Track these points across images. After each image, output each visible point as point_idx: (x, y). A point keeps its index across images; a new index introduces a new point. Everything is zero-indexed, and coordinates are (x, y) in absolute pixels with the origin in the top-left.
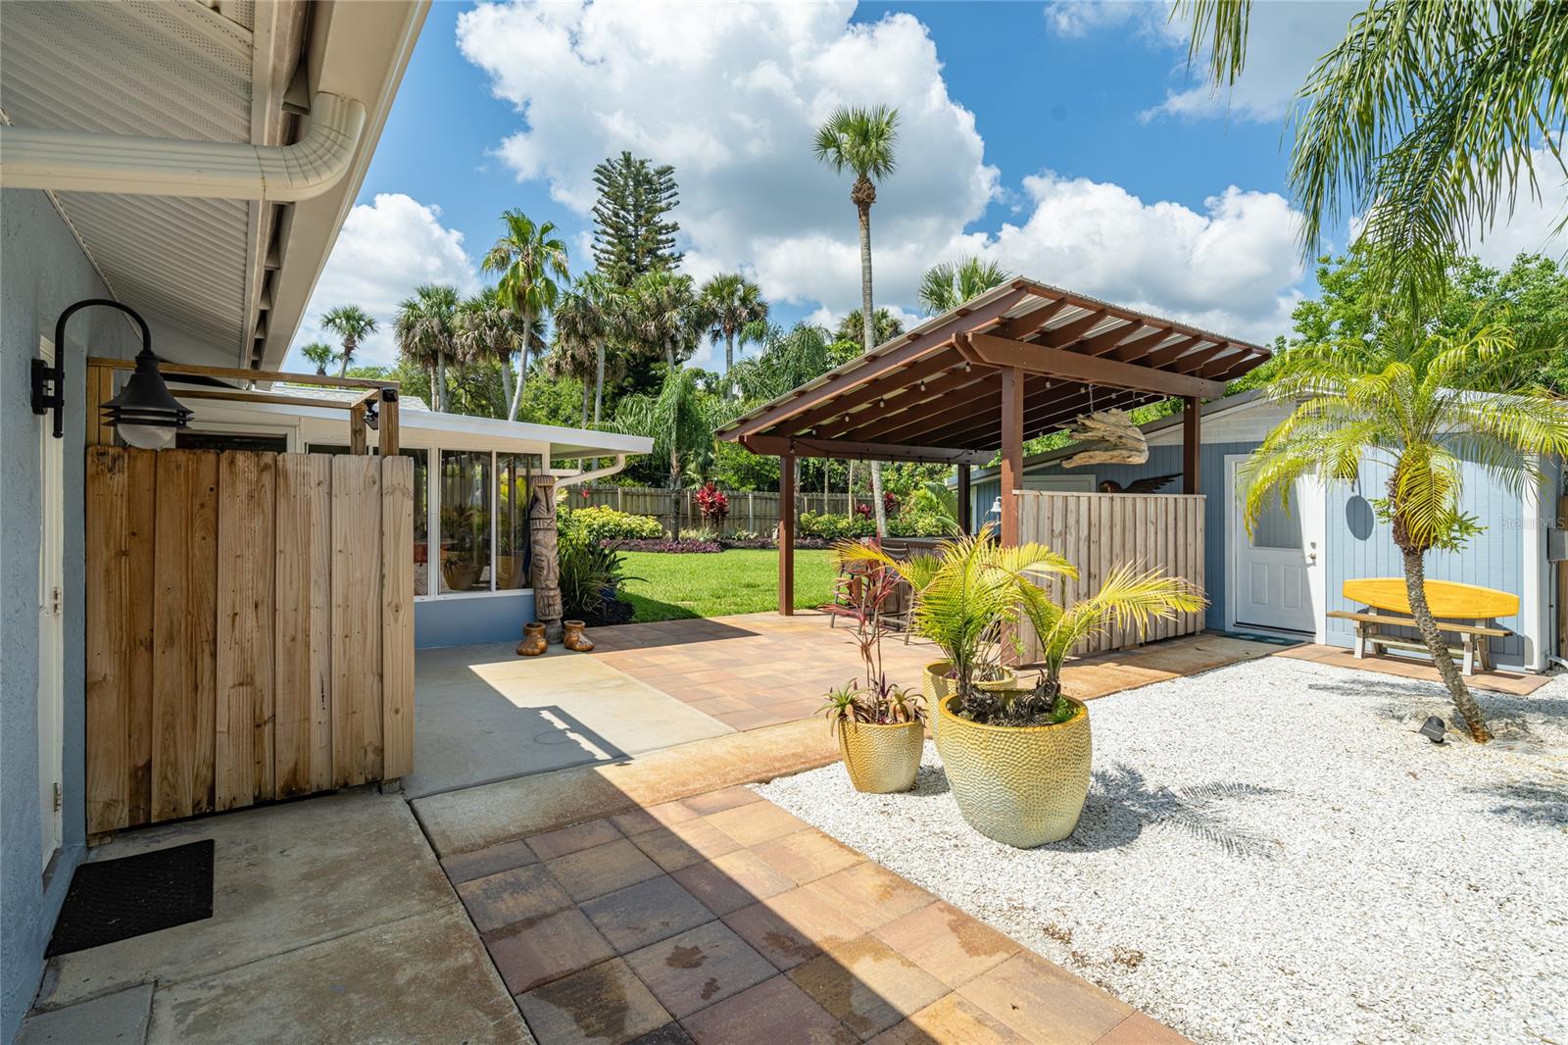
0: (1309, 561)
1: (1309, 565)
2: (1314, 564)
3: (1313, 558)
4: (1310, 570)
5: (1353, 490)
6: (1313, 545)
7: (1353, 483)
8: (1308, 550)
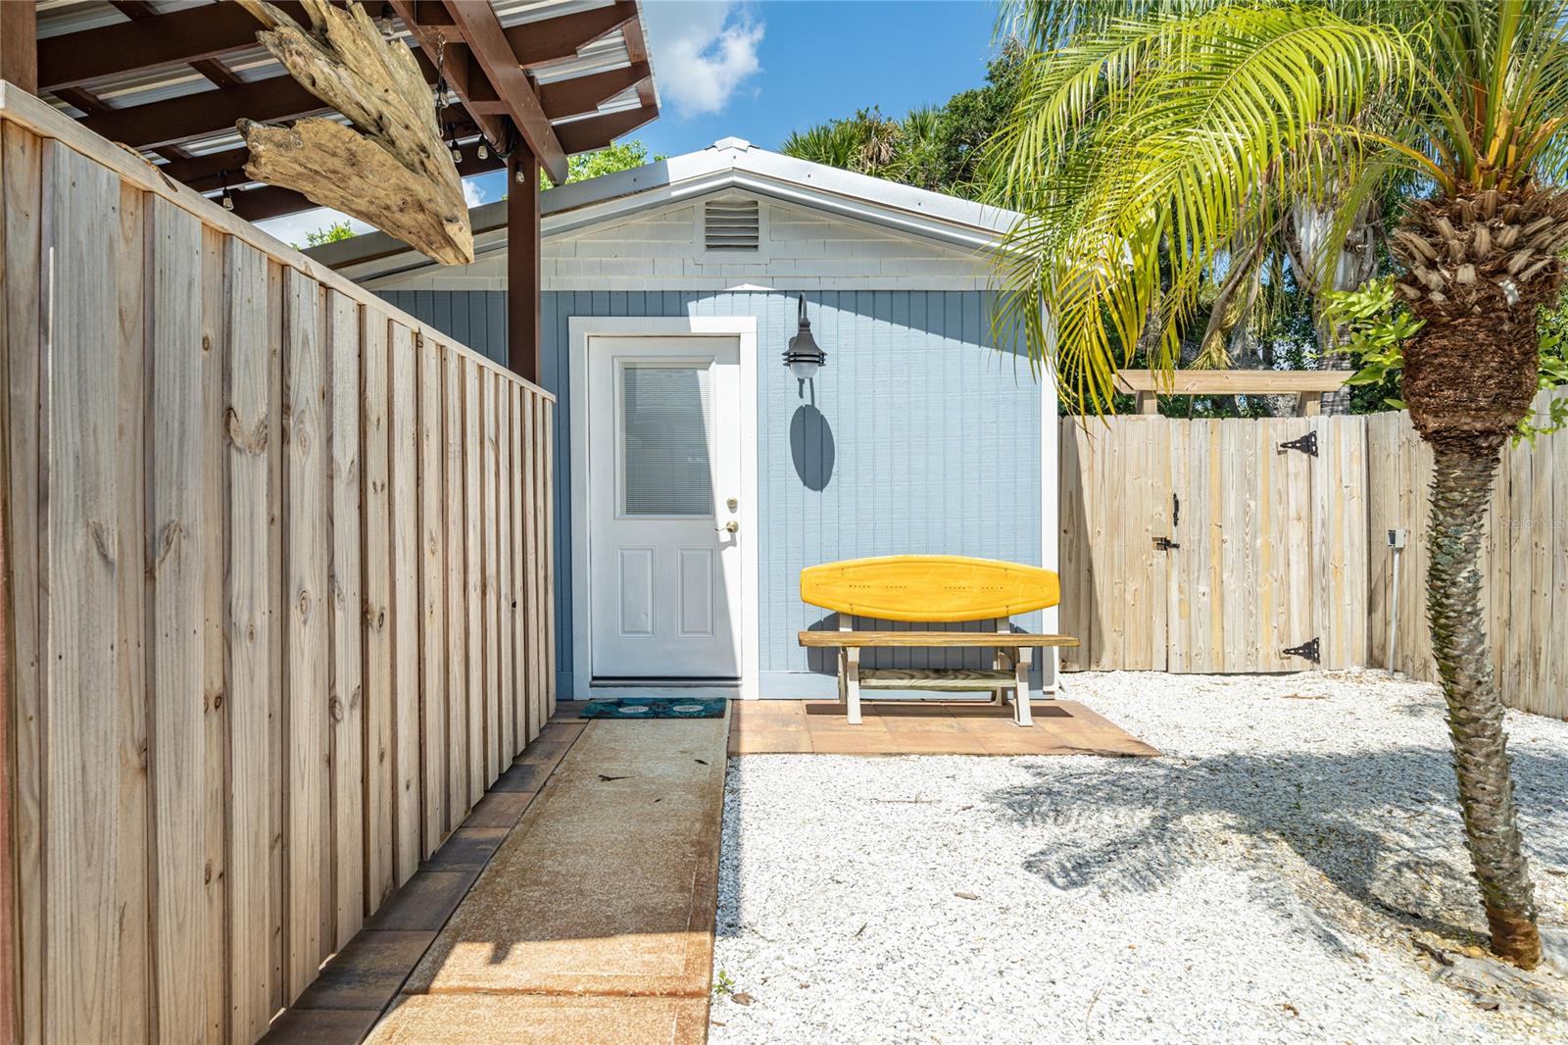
0: (725, 536)
1: (726, 545)
2: (733, 543)
3: (732, 530)
4: (728, 555)
5: (801, 396)
6: (732, 505)
7: (802, 382)
8: (723, 516)
